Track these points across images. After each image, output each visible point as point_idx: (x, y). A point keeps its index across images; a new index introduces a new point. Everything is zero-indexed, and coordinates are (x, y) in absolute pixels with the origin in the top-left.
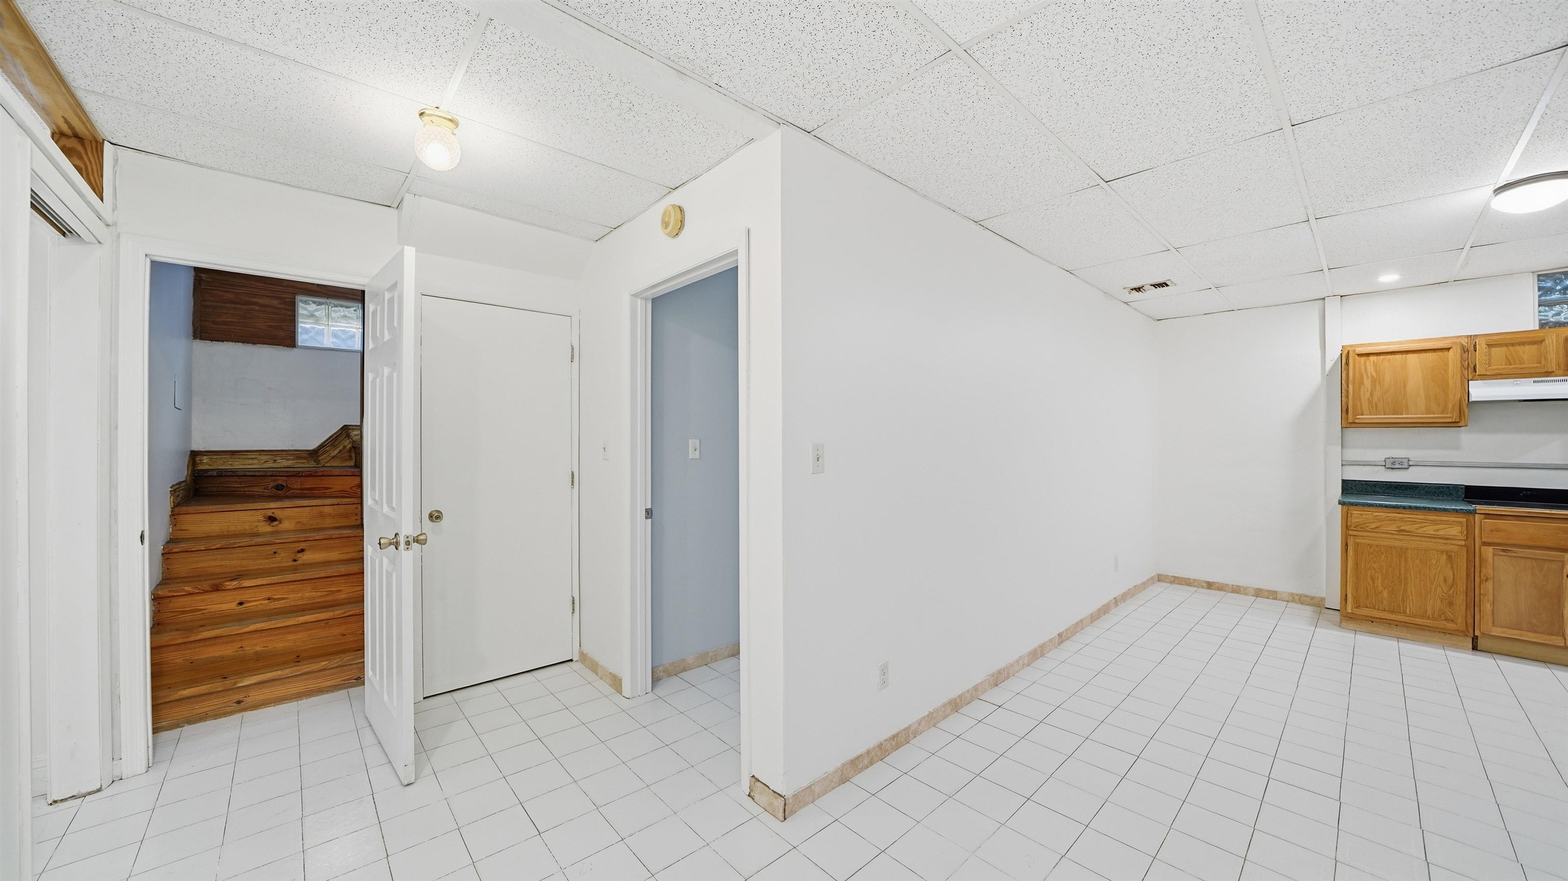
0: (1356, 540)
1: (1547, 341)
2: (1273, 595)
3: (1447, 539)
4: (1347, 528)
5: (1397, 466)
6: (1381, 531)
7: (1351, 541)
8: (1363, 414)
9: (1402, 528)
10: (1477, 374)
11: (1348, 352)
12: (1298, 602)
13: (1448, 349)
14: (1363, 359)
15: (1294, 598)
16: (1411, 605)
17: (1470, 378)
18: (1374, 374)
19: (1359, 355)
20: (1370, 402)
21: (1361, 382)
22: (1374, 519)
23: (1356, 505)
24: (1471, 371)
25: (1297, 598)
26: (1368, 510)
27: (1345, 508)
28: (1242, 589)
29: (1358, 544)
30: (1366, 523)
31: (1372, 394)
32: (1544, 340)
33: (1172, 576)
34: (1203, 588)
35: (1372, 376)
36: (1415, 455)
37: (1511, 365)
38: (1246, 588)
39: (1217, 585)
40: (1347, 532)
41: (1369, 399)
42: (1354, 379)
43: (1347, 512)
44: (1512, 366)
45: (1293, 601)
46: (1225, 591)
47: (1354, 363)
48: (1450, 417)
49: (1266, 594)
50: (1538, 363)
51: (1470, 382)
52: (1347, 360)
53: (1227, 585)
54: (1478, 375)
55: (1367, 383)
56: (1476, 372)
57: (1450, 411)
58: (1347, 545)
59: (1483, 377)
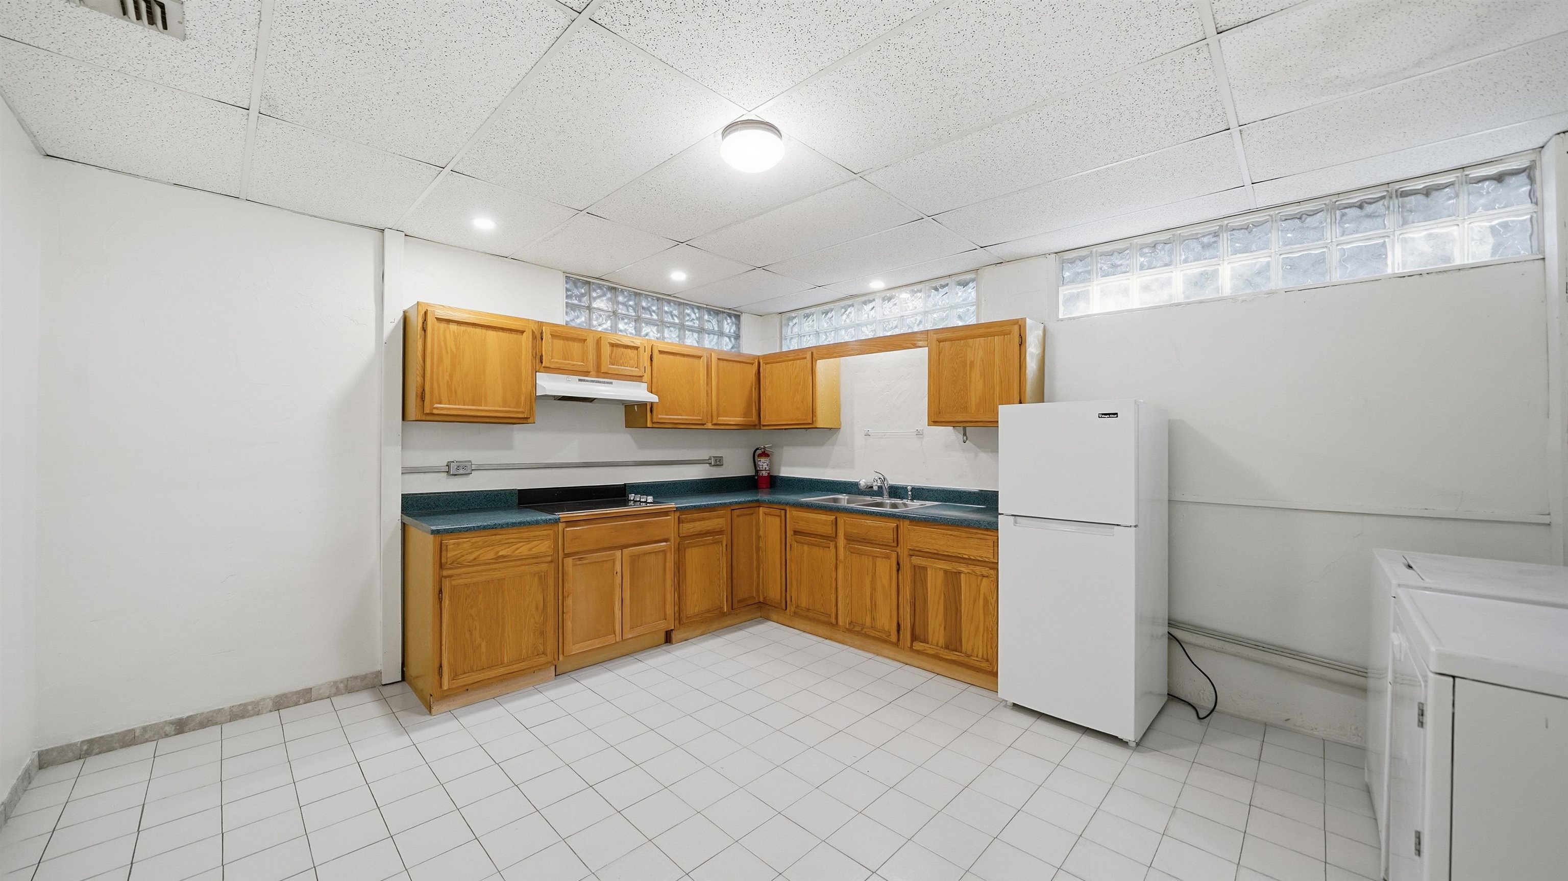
0: (453, 582)
1: (588, 340)
2: (306, 696)
3: (537, 557)
4: (441, 566)
5: (461, 472)
6: (480, 562)
7: (446, 584)
8: (440, 403)
9: (500, 554)
10: (543, 365)
11: (426, 313)
12: (344, 692)
13: (522, 332)
14: (443, 325)
15: (337, 687)
16: (508, 649)
17: (537, 369)
18: (454, 350)
19: (437, 319)
20: (449, 386)
21: (440, 360)
22: (471, 549)
23: (451, 532)
24: (539, 363)
25: (342, 686)
26: (465, 536)
27: (438, 538)
28: (250, 708)
29: (454, 587)
30: (463, 556)
31: (451, 377)
32: (586, 340)
33: (83, 742)
34: (167, 735)
35: (452, 351)
36: (477, 457)
37: (566, 360)
38: (256, 704)
39: (197, 720)
40: (441, 573)
41: (448, 382)
42: (432, 352)
43: (441, 543)
44: (567, 362)
45: (338, 693)
46: (216, 724)
47: (433, 330)
48: (523, 412)
49: (294, 698)
50: (582, 362)
51: (537, 373)
52: (423, 323)
53: (219, 711)
54: (544, 367)
55: (447, 361)
56: (542, 363)
57: (522, 405)
58: (441, 591)
59: (548, 369)
